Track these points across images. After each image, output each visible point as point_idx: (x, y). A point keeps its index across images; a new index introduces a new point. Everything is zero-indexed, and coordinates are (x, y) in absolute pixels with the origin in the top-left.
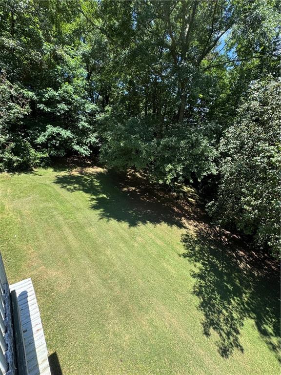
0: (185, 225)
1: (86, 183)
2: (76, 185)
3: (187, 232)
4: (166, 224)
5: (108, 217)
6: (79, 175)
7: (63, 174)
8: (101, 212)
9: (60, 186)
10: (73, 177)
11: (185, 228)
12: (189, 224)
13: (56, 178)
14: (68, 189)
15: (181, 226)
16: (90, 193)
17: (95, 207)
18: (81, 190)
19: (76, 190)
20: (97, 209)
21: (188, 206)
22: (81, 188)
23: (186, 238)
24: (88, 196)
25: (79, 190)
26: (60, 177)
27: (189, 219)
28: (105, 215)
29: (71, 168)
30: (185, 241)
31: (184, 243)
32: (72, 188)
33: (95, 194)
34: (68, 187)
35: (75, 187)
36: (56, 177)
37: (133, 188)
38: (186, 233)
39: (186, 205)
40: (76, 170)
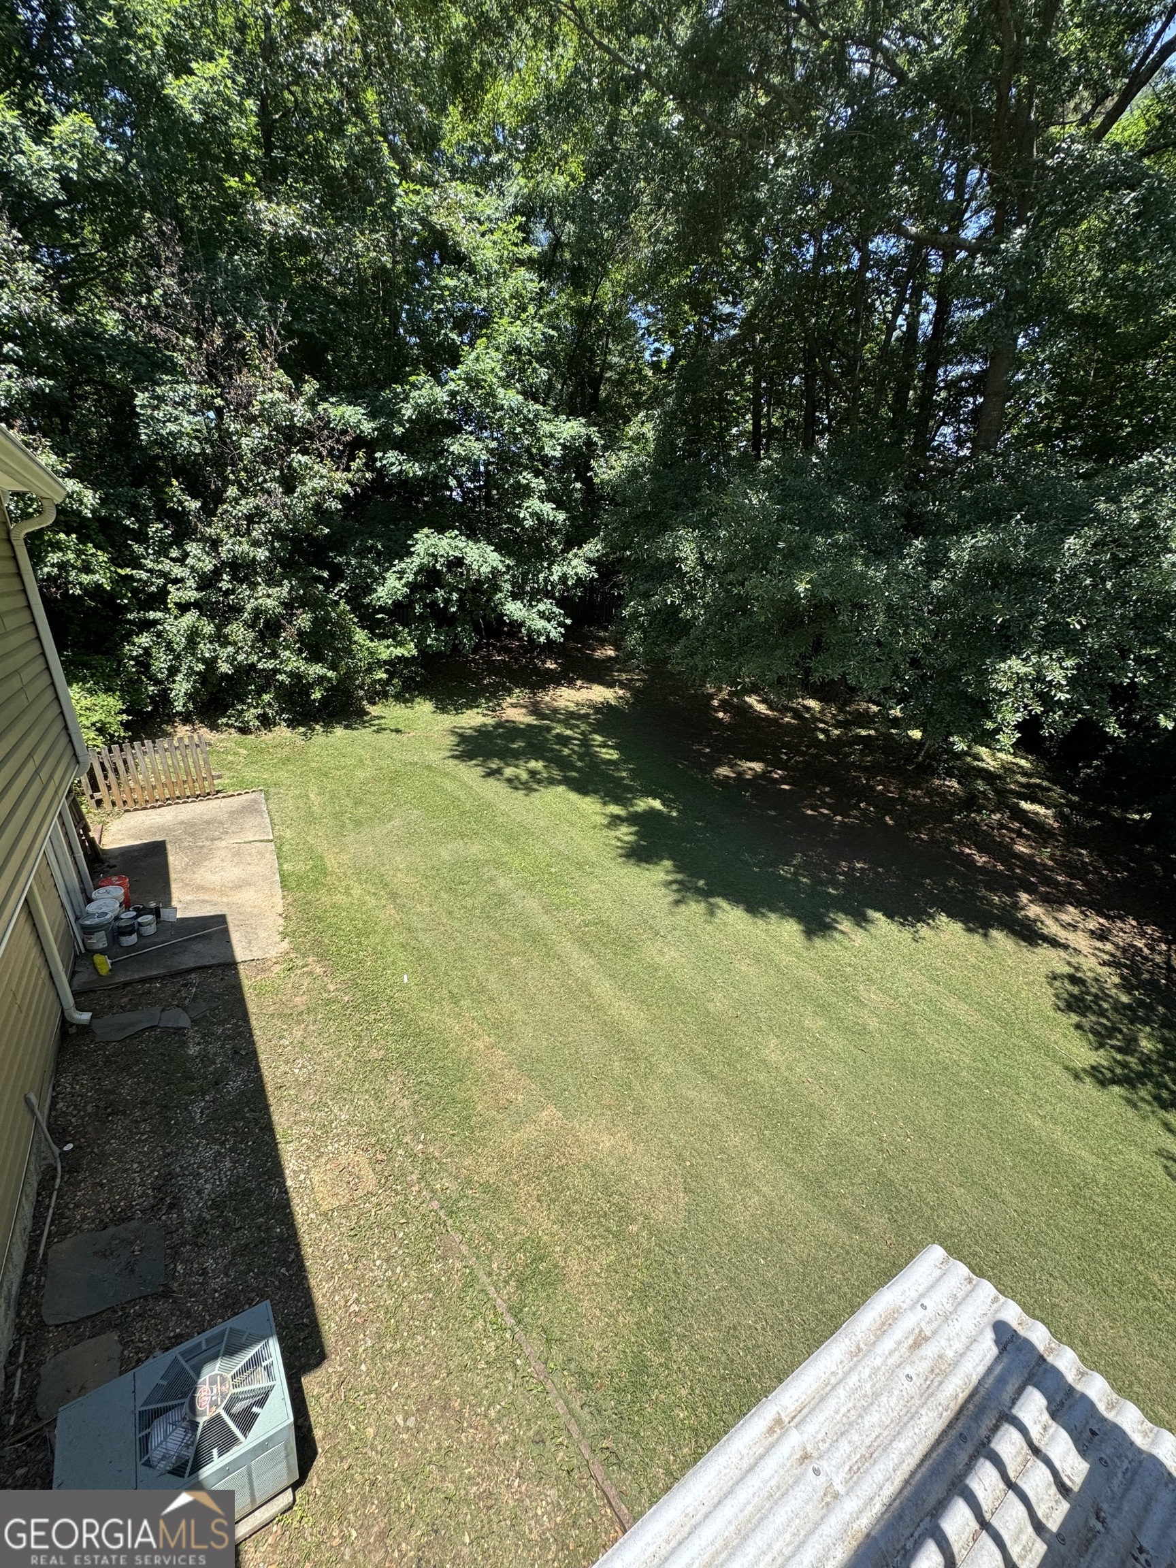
0: (1045, 931)
1: (566, 752)
2: (533, 764)
3: (1069, 963)
4: (958, 927)
5: (705, 894)
6: (531, 720)
7: (473, 718)
8: (668, 872)
9: (480, 771)
10: (511, 731)
11: (1054, 943)
12: (1066, 926)
13: (455, 739)
14: (509, 781)
15: (1029, 934)
16: (596, 792)
17: (639, 854)
18: (560, 783)
19: (539, 782)
20: (647, 862)
21: (1027, 838)
22: (556, 774)
23: (1076, 990)
24: (591, 808)
25: (552, 782)
26: (469, 732)
27: (1053, 901)
28: (688, 889)
29: (494, 693)
30: (1074, 1004)
31: (1075, 1018)
32: (524, 776)
33: (617, 800)
34: (509, 772)
35: (533, 773)
36: (454, 733)
37: (758, 766)
38: (1067, 970)
39: (1020, 834)
40: (514, 701)
